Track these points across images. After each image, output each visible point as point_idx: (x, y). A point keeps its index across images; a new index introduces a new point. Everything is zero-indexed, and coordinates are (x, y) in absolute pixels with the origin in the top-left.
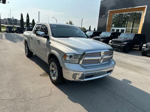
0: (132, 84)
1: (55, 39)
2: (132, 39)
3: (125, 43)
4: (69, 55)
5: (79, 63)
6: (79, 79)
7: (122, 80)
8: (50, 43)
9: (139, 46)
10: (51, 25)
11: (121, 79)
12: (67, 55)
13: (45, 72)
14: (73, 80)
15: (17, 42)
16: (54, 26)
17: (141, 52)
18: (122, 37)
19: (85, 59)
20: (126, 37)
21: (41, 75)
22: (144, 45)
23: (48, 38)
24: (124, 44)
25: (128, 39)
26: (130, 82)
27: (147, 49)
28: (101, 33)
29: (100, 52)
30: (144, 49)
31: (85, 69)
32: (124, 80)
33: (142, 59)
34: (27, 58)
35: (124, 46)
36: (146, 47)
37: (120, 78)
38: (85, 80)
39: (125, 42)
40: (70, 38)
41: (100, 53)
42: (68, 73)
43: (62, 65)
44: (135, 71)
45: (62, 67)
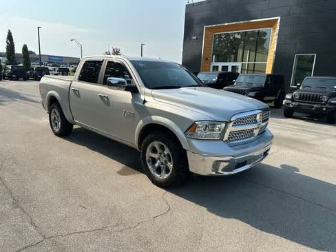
1: (155, 92)
2: (263, 86)
3: (251, 94)
5: (221, 140)
7: (281, 166)
8: (145, 101)
9: (274, 98)
10: (134, 63)
12: (197, 124)
15: (2, 103)
16: (141, 65)
17: (282, 111)
18: (242, 80)
19: (232, 130)
22: (288, 96)
25: (254, 86)
27: (294, 103)
29: (256, 115)
30: (288, 104)
31: (235, 149)
38: (235, 171)
39: (250, 91)
40: (183, 89)
42: (204, 160)
43: (185, 146)
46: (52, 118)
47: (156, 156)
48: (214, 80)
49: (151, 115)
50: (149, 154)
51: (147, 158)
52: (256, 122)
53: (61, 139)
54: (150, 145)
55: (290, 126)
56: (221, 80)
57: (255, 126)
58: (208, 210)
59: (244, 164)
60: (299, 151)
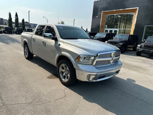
0: (137, 83)
1: (64, 41)
2: (127, 40)
4: (83, 57)
5: (92, 64)
6: (92, 79)
7: (127, 79)
8: (60, 45)
9: (133, 46)
10: (58, 27)
11: (125, 79)
12: (80, 57)
13: (51, 74)
14: (87, 80)
15: (9, 44)
16: (61, 28)
17: (135, 52)
18: (117, 38)
19: (98, 60)
20: (121, 37)
22: (139, 46)
23: (56, 40)
24: (120, 45)
25: (123, 40)
26: (134, 81)
27: (141, 49)
28: (96, 34)
29: (111, 53)
30: (138, 49)
31: (99, 70)
33: (138, 59)
34: (27, 60)
35: (120, 46)
36: (141, 47)
38: (98, 80)
39: (121, 42)
42: (83, 74)
43: (75, 67)
45: (75, 69)
46: (25, 51)
47: (64, 71)
48: (104, 36)
49: (61, 51)
50: (61, 70)
51: (60, 71)
52: (111, 57)
53: (28, 61)
54: (61, 65)
55: (138, 60)
56: (107, 36)
57: (110, 59)
58: (84, 98)
59: (104, 77)
60: (139, 72)
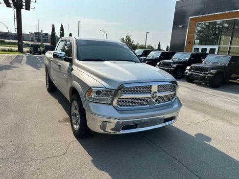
1: (80, 63)
2: (227, 65)
3: (212, 71)
5: (111, 104)
6: (112, 129)
7: (196, 135)
8: (72, 69)
9: (238, 76)
12: (92, 90)
13: (68, 116)
14: (102, 131)
18: (208, 61)
21: (60, 122)
23: (71, 61)
24: (211, 74)
25: (219, 64)
26: (209, 139)
28: (173, 54)
32: (199, 135)
35: (211, 76)
37: (192, 132)
38: (122, 132)
39: (212, 69)
40: (106, 62)
41: (150, 87)
42: (93, 119)
43: (85, 107)
44: (223, 119)
45: (85, 110)
48: (187, 58)
49: (72, 80)
51: (72, 113)
52: (150, 92)
54: (73, 103)
56: (192, 58)
57: (149, 96)
